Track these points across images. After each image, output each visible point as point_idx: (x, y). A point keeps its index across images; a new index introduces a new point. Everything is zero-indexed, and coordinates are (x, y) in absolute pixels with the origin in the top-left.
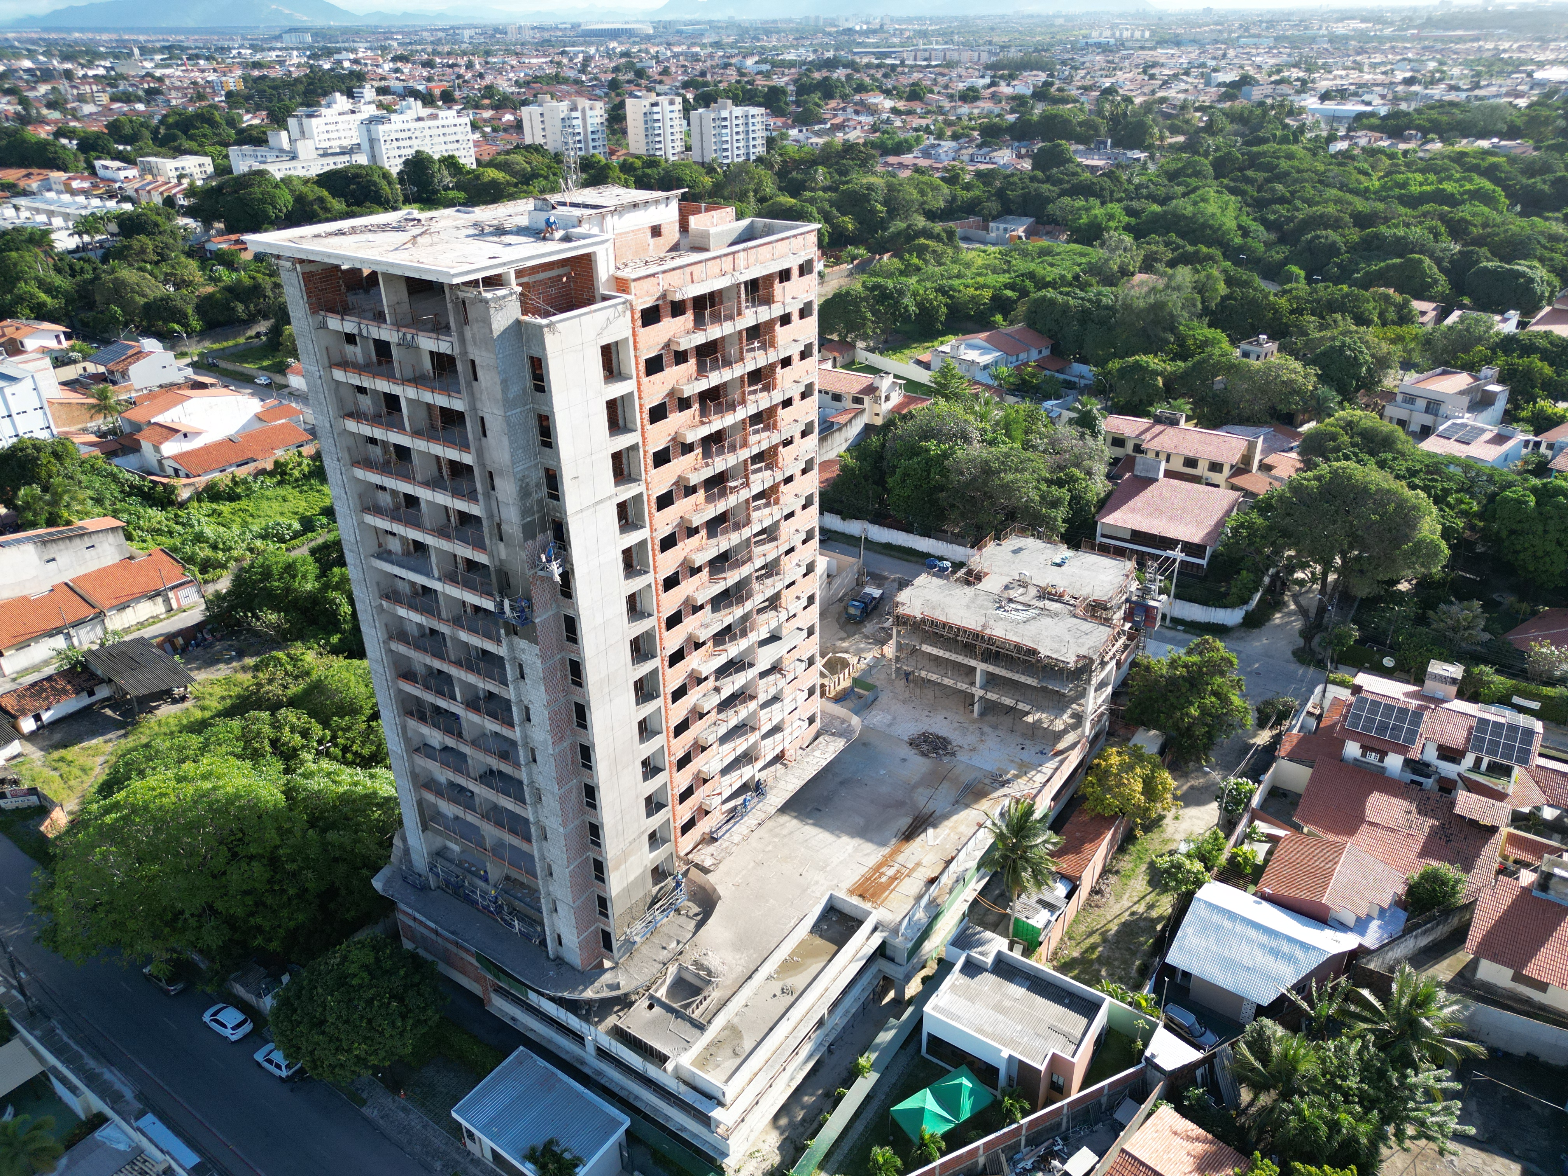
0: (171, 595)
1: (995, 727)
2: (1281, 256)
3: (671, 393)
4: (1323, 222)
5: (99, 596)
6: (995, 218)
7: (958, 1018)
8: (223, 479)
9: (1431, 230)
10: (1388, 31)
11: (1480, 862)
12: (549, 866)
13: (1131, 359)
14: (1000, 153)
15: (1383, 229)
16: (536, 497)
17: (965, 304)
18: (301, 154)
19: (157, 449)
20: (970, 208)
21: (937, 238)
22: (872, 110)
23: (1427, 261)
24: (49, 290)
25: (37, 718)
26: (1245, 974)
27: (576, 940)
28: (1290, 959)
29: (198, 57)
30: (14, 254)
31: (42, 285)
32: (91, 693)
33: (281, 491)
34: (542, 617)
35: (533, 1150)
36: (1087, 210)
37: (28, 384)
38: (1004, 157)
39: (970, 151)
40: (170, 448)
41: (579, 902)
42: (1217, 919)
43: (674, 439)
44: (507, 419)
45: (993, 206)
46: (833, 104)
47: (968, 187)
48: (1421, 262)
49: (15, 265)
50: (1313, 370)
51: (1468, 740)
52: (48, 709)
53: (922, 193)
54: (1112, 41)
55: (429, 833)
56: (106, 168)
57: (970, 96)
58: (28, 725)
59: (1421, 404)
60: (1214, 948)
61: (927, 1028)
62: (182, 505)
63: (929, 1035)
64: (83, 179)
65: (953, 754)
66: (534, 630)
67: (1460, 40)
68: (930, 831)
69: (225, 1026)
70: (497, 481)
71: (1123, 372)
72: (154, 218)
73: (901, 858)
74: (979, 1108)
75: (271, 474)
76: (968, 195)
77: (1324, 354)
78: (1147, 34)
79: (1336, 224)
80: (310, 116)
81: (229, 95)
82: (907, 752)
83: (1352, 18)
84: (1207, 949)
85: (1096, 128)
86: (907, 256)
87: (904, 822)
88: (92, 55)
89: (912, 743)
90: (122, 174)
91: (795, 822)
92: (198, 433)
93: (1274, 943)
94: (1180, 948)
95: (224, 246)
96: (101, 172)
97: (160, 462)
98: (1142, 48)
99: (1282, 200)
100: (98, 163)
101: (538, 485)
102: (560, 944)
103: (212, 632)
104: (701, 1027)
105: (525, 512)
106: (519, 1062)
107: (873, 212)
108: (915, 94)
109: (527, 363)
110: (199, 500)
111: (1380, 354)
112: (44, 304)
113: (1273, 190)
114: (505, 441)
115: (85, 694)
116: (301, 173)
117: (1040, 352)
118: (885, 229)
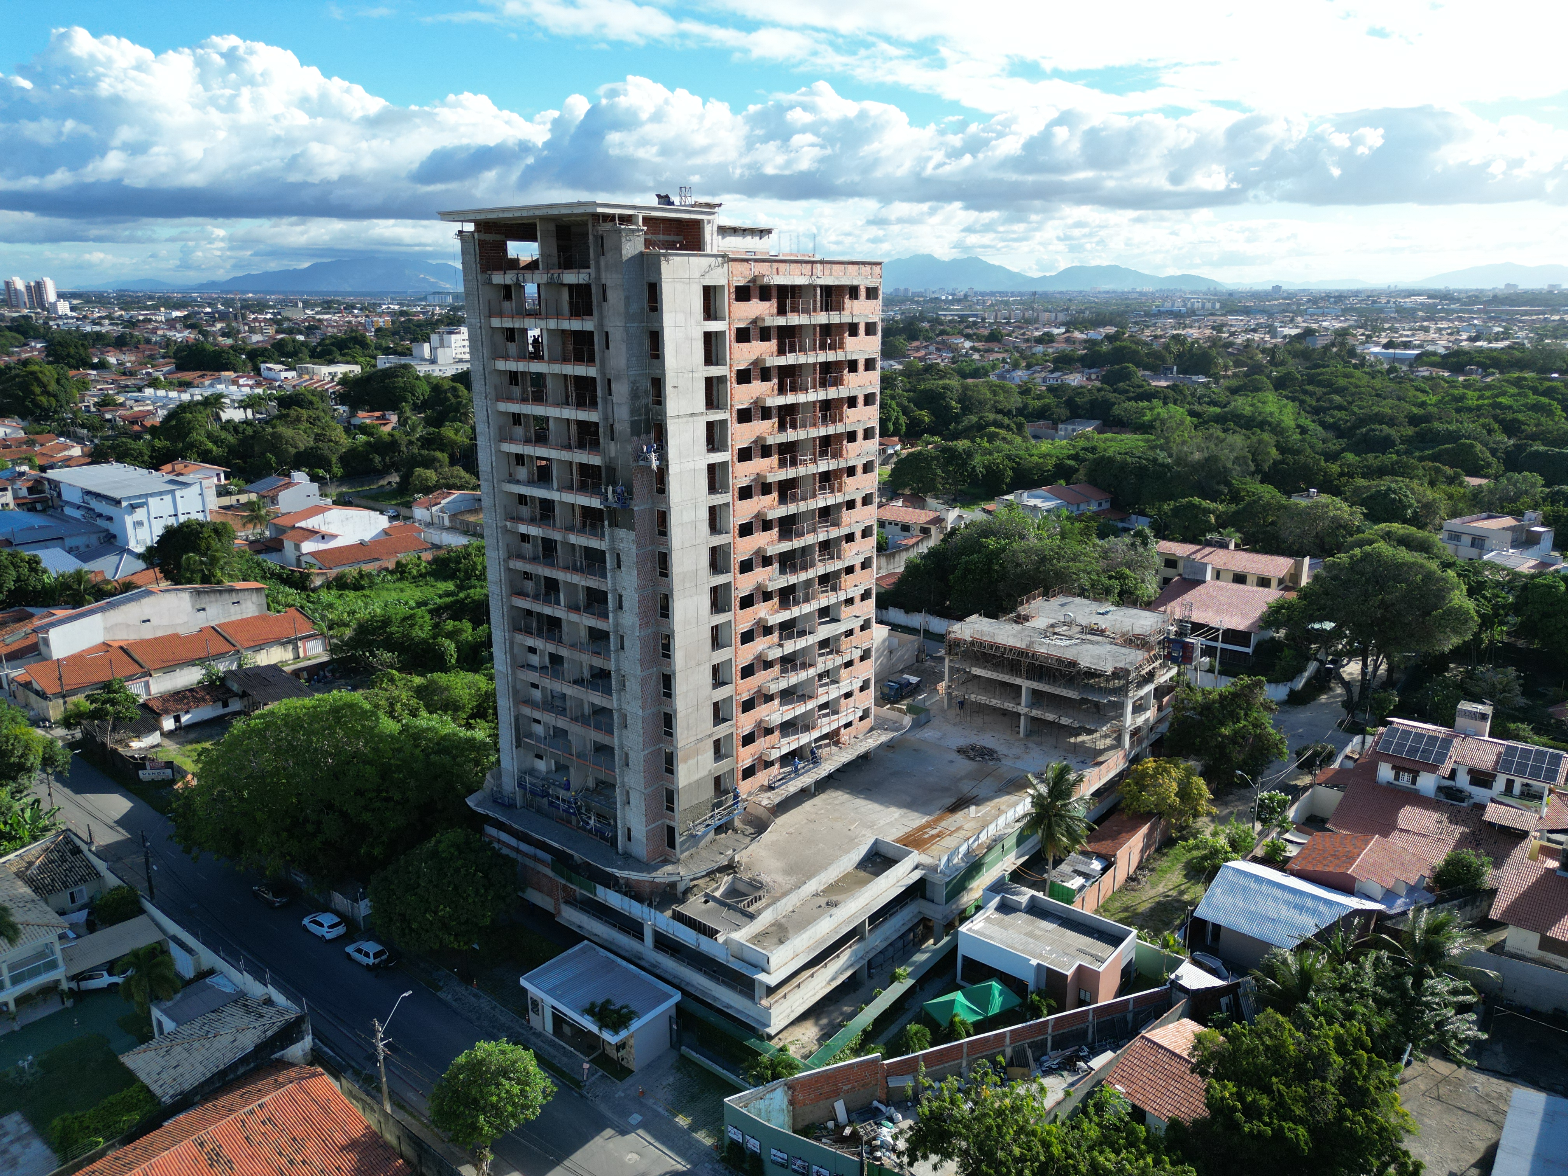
0: (300, 644)
1: (1039, 744)
2: (1338, 447)
3: (756, 363)
4: (1379, 419)
5: (240, 639)
6: (1063, 422)
7: (991, 938)
8: (351, 571)
9: (1484, 426)
10: (1456, 306)
11: (1509, 861)
12: (627, 754)
13: (1184, 501)
14: (1071, 377)
15: (1436, 424)
16: (644, 401)
17: (1030, 469)
18: (440, 360)
19: (297, 547)
20: (1041, 414)
21: (1008, 428)
22: (954, 349)
23: (1479, 447)
24: (216, 441)
25: (177, 719)
26: (1270, 925)
27: (644, 829)
28: (1313, 912)
29: (354, 307)
30: (189, 415)
31: (210, 436)
32: (225, 705)
33: (400, 585)
34: (639, 506)
35: (593, 1005)
36: (1151, 409)
37: (196, 489)
38: (1075, 379)
39: (1043, 374)
40: (308, 547)
41: (649, 790)
42: (1243, 881)
43: (755, 403)
44: (626, 329)
45: (1064, 412)
46: (916, 344)
47: (1039, 397)
48: (1472, 446)
49: (189, 422)
50: (1358, 509)
51: (1497, 762)
52: (187, 712)
53: (995, 393)
54: (1183, 309)
55: (521, 750)
56: (270, 369)
57: (1047, 339)
58: (168, 724)
59: (1466, 540)
60: (1241, 904)
61: (963, 950)
62: (314, 590)
63: (965, 958)
64: (249, 378)
65: (999, 760)
66: (632, 516)
67: (1526, 313)
68: (973, 808)
69: (322, 925)
70: (614, 386)
71: (1176, 511)
72: (310, 397)
73: (944, 824)
74: (1008, 1006)
75: (392, 572)
76: (1038, 404)
77: (1371, 497)
78: (1218, 305)
79: (1391, 422)
80: (451, 333)
81: (378, 330)
82: (954, 756)
83: (1419, 294)
84: (1235, 906)
85: (1163, 359)
86: (978, 440)
87: (949, 801)
88: (261, 307)
89: (960, 751)
90: (283, 375)
91: (847, 796)
92: (334, 536)
93: (1298, 900)
94: (1208, 905)
95: (368, 421)
96: (264, 373)
97: (298, 560)
98: (1212, 314)
99: (1340, 408)
100: (263, 366)
101: (646, 392)
102: (629, 839)
103: (333, 671)
104: (751, 917)
105: (633, 411)
106: (583, 951)
107: (948, 408)
108: (994, 337)
109: (646, 287)
110: (329, 588)
111: (1425, 500)
112: (211, 451)
113: (1331, 401)
114: (623, 348)
115: (220, 704)
116: (437, 373)
117: (1100, 505)
118: (957, 423)
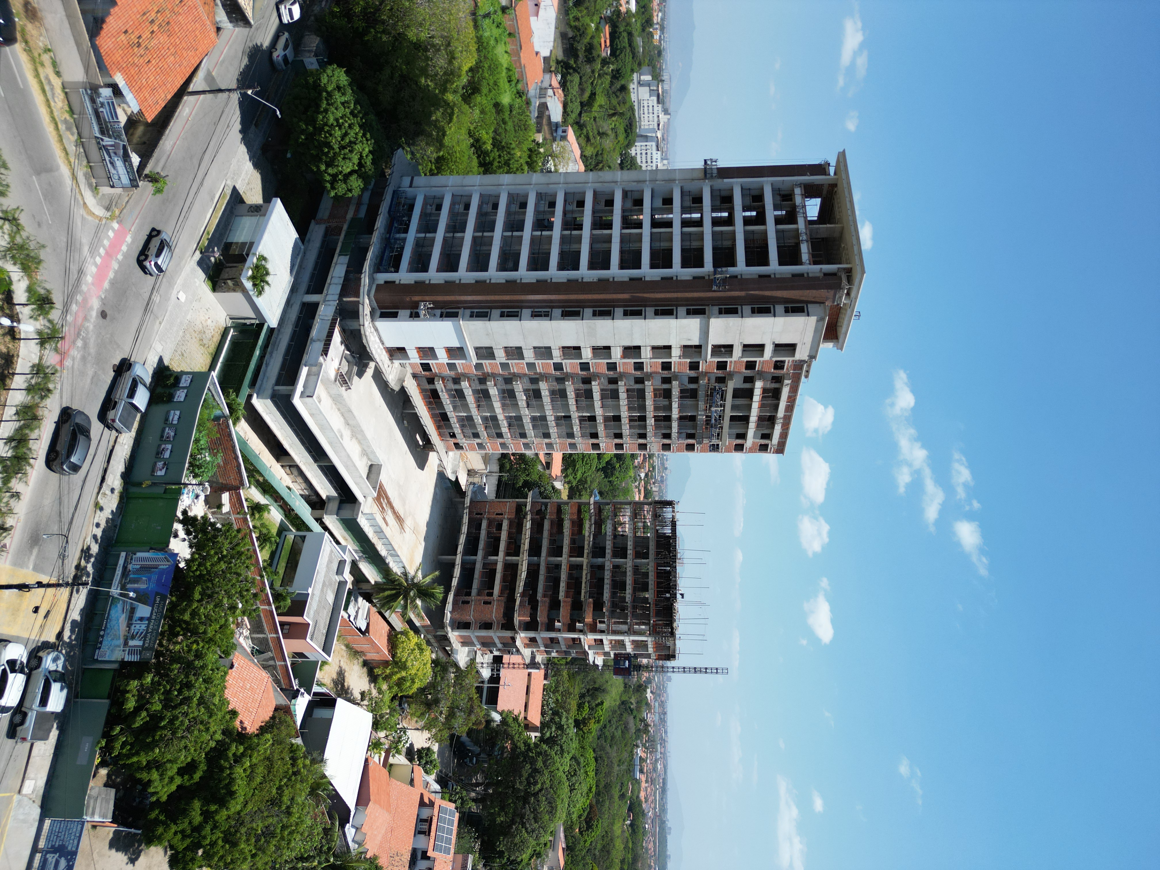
73: (389, 510)
94: (344, 706)
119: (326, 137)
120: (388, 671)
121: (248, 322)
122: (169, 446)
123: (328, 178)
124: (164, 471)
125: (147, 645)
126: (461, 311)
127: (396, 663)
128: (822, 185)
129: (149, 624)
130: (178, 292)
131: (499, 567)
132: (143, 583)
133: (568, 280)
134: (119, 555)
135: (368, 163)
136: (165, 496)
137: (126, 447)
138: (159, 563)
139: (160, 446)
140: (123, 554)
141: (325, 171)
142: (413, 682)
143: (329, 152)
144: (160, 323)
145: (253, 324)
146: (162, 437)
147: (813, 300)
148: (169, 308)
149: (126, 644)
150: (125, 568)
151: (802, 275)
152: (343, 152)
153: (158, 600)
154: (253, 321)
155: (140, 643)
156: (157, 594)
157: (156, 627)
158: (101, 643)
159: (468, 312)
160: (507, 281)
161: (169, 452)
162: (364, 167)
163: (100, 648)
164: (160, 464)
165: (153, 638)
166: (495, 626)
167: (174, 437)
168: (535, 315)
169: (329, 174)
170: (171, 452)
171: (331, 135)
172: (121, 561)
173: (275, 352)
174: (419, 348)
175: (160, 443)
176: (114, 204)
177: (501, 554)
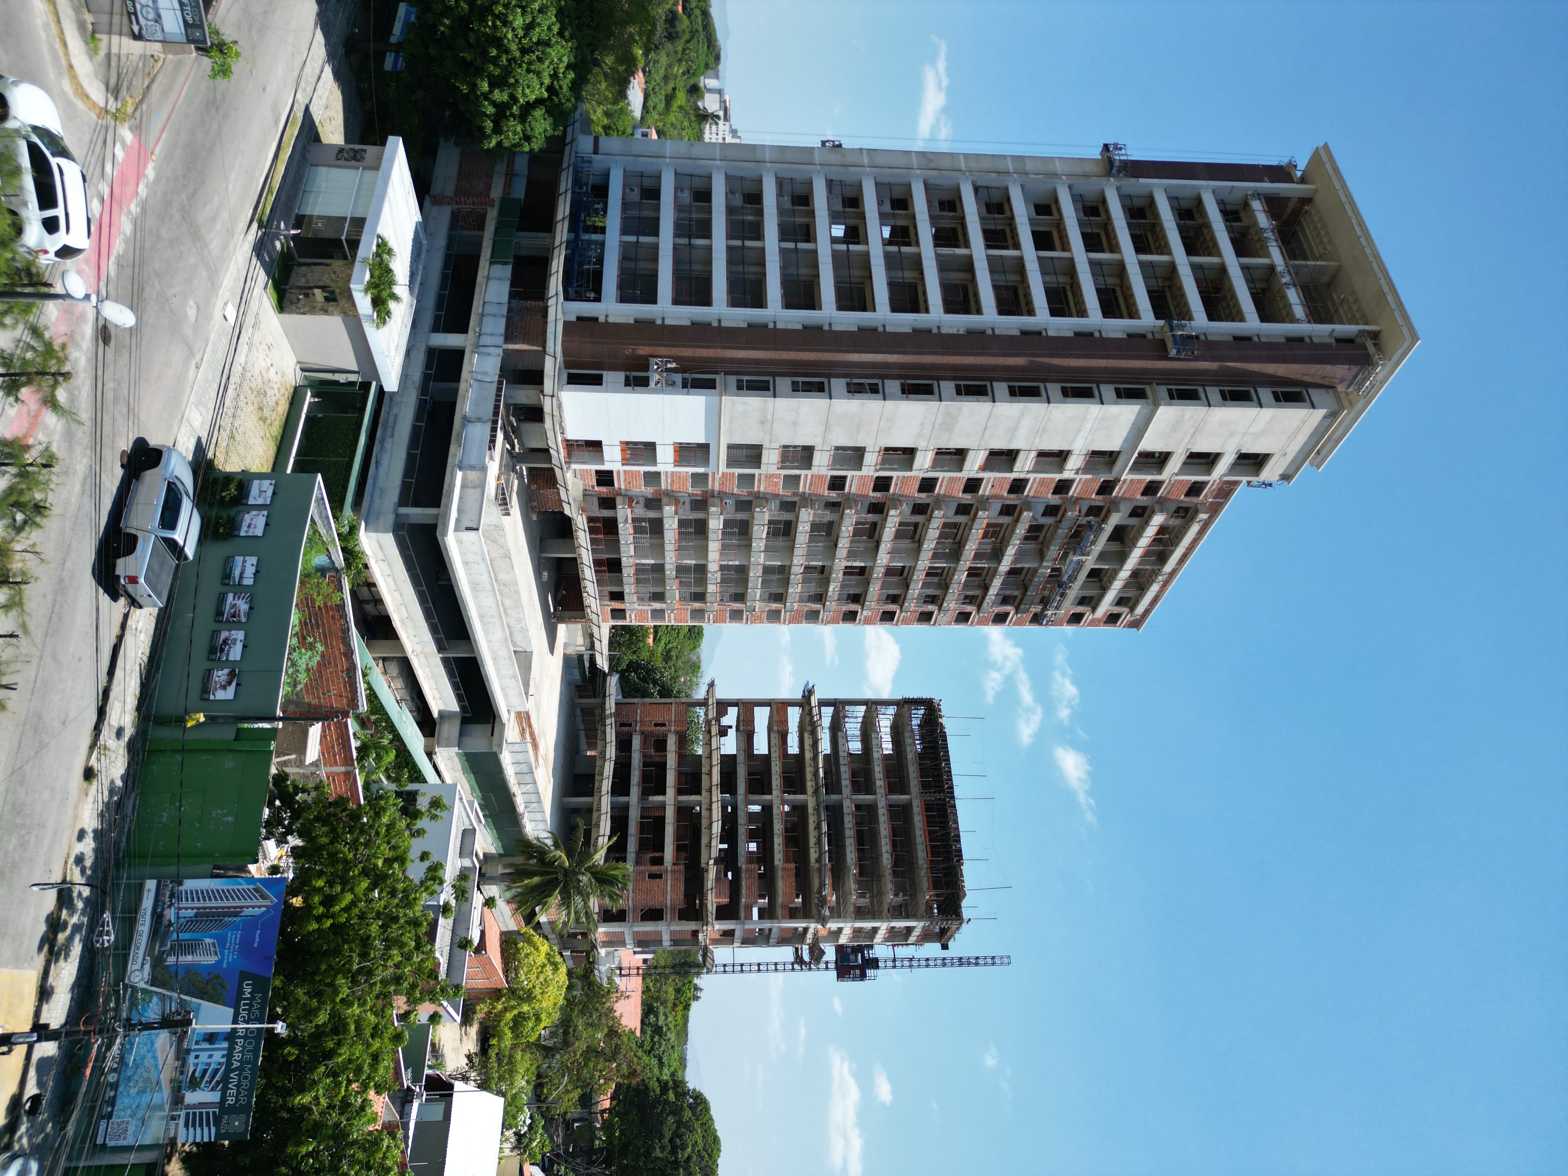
119: (495, 27)
120: (499, 1007)
121: (342, 378)
122: (240, 635)
123: (490, 110)
124: (231, 689)
125: (231, 1101)
126: (719, 379)
127: (512, 992)
128: (1288, 199)
129: (231, 1049)
130: (226, 304)
131: (670, 814)
132: (207, 952)
133: (914, 330)
134: (141, 887)
135: (565, 88)
136: (237, 746)
137: (142, 637)
138: (243, 903)
139: (215, 633)
140: (151, 885)
141: (486, 97)
142: (538, 1019)
143: (498, 57)
144: (198, 367)
145: (353, 384)
146: (219, 613)
147: (1320, 381)
148: (212, 336)
149: (177, 1100)
150: (157, 916)
151: (1301, 340)
152: (526, 58)
153: (248, 990)
154: (353, 378)
155: (214, 1097)
156: (244, 976)
157: (249, 1056)
158: (112, 1102)
159: (732, 380)
160: (804, 327)
161: (239, 647)
162: (557, 95)
163: (110, 1116)
164: (220, 675)
165: (245, 1083)
166: (668, 915)
167: (248, 615)
168: (855, 390)
169: (494, 104)
170: (244, 646)
171: (505, 23)
172: (147, 903)
173: (389, 440)
174: (627, 443)
175: (216, 626)
176: (125, 84)
177: (670, 791)
